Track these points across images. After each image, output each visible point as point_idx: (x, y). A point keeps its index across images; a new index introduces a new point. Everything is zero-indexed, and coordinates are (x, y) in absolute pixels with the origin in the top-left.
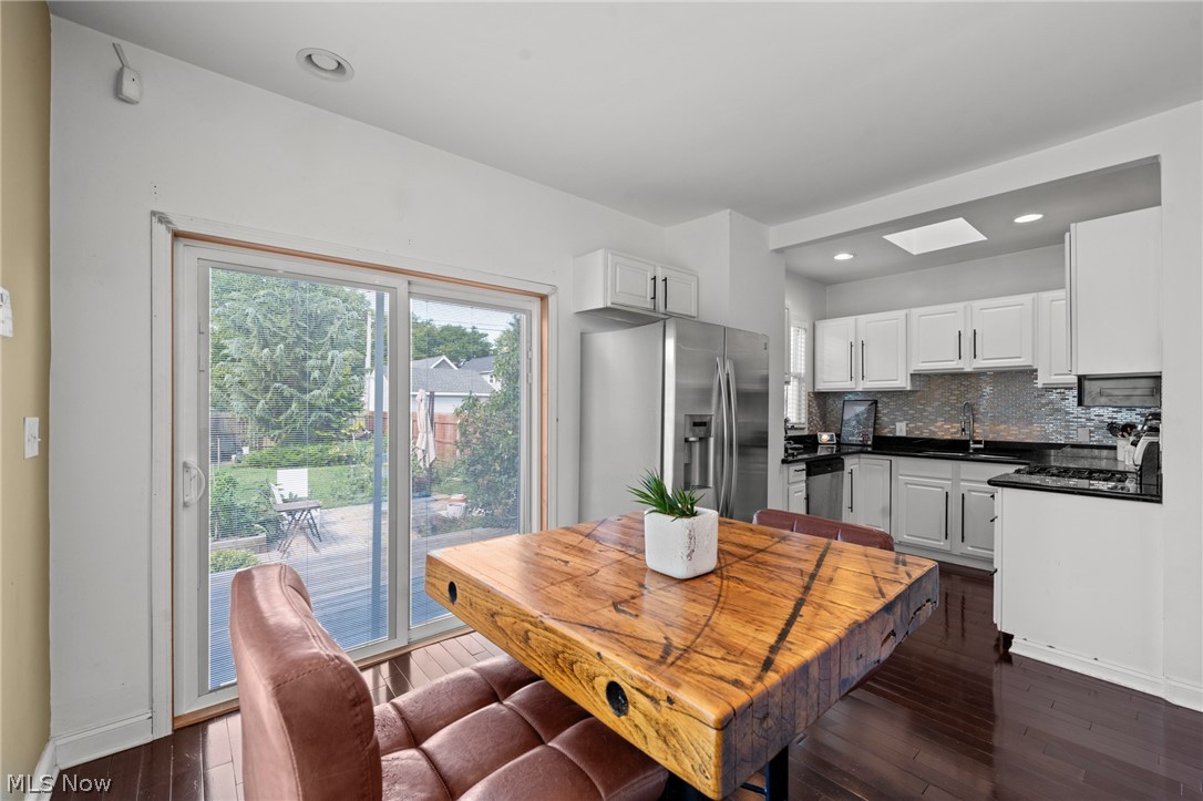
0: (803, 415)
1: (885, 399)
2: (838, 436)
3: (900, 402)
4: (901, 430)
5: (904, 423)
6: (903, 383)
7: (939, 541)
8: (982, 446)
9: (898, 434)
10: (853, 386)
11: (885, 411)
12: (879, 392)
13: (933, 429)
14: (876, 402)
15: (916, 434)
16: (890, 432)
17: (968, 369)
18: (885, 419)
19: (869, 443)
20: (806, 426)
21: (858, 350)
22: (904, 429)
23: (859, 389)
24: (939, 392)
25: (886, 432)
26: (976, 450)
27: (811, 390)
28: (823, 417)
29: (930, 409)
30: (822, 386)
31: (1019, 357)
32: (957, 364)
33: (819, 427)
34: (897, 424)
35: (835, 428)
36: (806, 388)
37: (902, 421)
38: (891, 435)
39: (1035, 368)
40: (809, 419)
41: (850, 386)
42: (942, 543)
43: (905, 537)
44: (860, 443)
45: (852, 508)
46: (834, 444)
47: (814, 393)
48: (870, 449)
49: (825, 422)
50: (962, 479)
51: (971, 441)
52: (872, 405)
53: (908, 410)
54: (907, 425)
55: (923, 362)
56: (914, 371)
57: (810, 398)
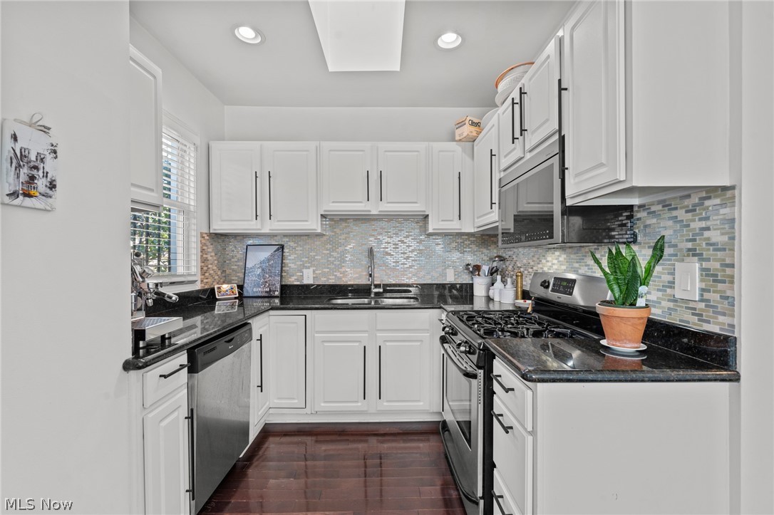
0: (193, 263)
1: (292, 244)
2: (241, 287)
3: (307, 247)
4: (308, 278)
5: (311, 270)
6: (315, 225)
7: (357, 402)
8: (381, 290)
9: (306, 282)
10: (259, 227)
11: (292, 257)
12: (285, 236)
13: (338, 274)
14: (282, 247)
15: (323, 281)
16: (297, 280)
17: (374, 212)
18: (292, 266)
19: (277, 293)
20: (198, 278)
21: (264, 183)
22: (311, 276)
23: (266, 230)
24: (343, 237)
25: (293, 281)
26: (377, 294)
27: (207, 232)
28: (223, 265)
29: (335, 254)
30: (219, 226)
31: (416, 203)
32: (365, 206)
33: (216, 277)
34: (304, 271)
35: (236, 278)
36: (198, 227)
37: (309, 268)
38: (298, 283)
39: (427, 213)
40: (202, 269)
41: (255, 227)
42: (359, 404)
43: (322, 404)
44: (266, 295)
45: (261, 386)
46: (236, 298)
47: (210, 235)
48: (277, 301)
49: (224, 271)
50: (378, 330)
51: (371, 285)
52: (278, 250)
53: (315, 256)
54: (314, 271)
55: (333, 202)
56: (325, 211)
57: (203, 241)
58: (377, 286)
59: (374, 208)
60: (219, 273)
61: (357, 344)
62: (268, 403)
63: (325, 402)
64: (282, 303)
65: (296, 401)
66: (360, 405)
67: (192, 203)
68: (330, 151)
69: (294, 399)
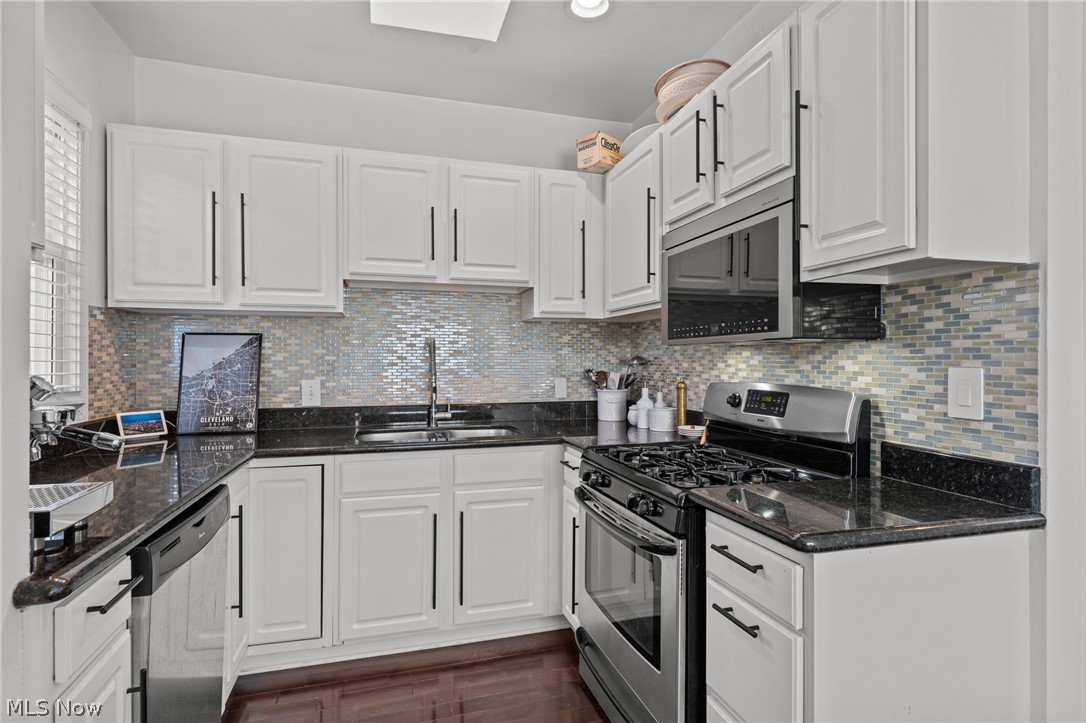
0: (74, 369)
1: (278, 332)
2: (172, 416)
3: (309, 338)
4: (311, 396)
5: (317, 381)
6: (333, 299)
7: (420, 614)
8: (448, 415)
9: (306, 403)
10: (218, 298)
11: (279, 357)
12: (265, 316)
13: (369, 389)
14: (259, 338)
15: (340, 400)
16: (289, 400)
17: (443, 279)
18: (279, 373)
19: (250, 426)
20: (84, 399)
21: (231, 214)
22: (318, 392)
23: (233, 305)
25: (281, 401)
26: (441, 422)
27: (101, 304)
28: (130, 372)
30: (124, 295)
31: (514, 267)
32: (427, 269)
33: (118, 397)
34: (304, 382)
35: (160, 398)
36: (83, 295)
37: (312, 377)
38: (291, 406)
39: (530, 286)
40: (91, 380)
41: (210, 299)
42: (424, 618)
43: (355, 627)
44: (227, 429)
45: (240, 607)
46: (162, 438)
47: (106, 311)
48: (250, 440)
49: (132, 385)
50: (458, 485)
51: (430, 407)
52: (250, 343)
53: (323, 355)
54: (323, 383)
55: (368, 259)
56: (352, 274)
57: (95, 324)
58: (444, 408)
59: (442, 272)
60: (123, 389)
61: (420, 512)
62: (246, 637)
63: (360, 622)
64: (260, 443)
65: (303, 627)
66: (426, 618)
67: (72, 244)
68: (363, 166)
69: (298, 622)
